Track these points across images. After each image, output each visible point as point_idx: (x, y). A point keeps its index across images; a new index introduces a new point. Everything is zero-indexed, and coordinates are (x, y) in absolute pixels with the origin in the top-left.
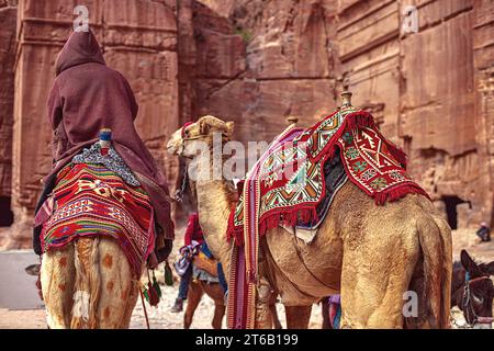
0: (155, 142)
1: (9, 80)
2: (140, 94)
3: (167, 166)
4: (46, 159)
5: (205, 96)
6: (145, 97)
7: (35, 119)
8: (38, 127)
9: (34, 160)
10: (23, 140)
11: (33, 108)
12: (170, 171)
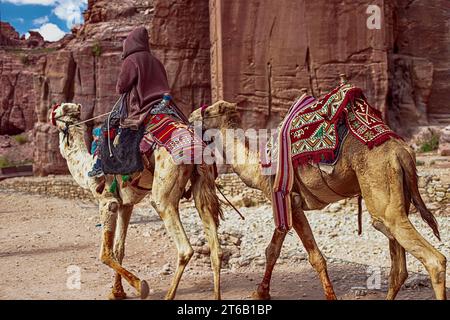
0: (362, 55)
1: (202, 4)
2: (343, 4)
3: (375, 80)
4: (250, 78)
5: (404, 6)
6: (349, 7)
7: (235, 37)
8: (239, 46)
9: (237, 81)
10: (225, 60)
11: (234, 26)
12: (379, 85)
